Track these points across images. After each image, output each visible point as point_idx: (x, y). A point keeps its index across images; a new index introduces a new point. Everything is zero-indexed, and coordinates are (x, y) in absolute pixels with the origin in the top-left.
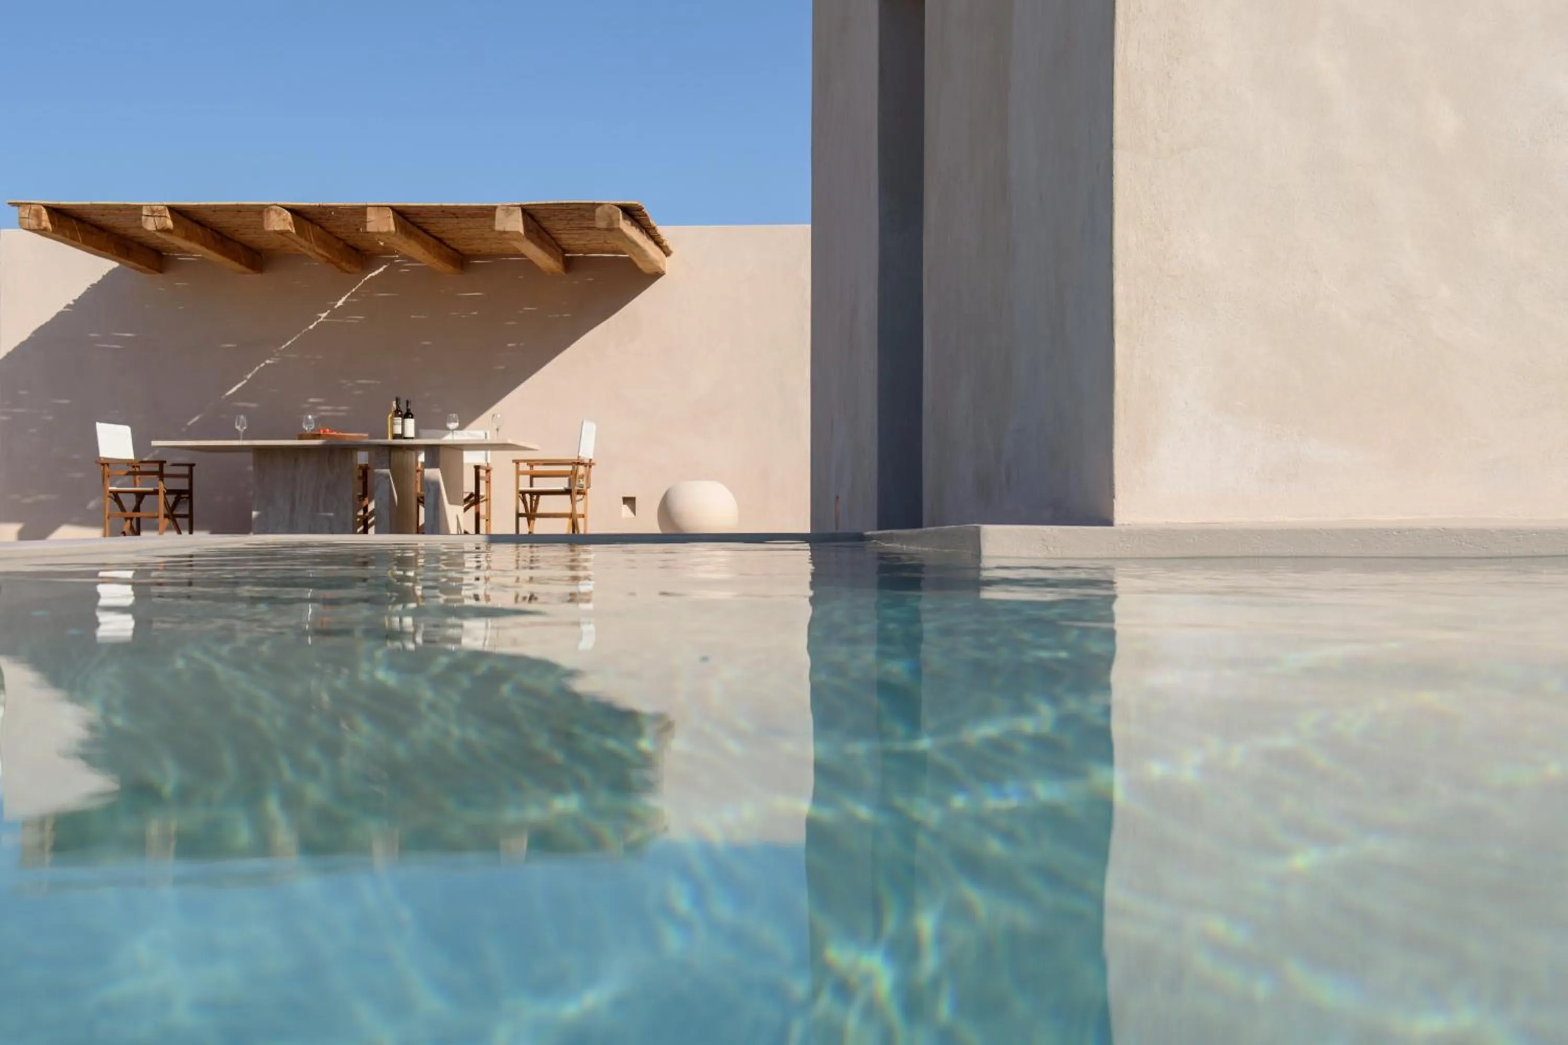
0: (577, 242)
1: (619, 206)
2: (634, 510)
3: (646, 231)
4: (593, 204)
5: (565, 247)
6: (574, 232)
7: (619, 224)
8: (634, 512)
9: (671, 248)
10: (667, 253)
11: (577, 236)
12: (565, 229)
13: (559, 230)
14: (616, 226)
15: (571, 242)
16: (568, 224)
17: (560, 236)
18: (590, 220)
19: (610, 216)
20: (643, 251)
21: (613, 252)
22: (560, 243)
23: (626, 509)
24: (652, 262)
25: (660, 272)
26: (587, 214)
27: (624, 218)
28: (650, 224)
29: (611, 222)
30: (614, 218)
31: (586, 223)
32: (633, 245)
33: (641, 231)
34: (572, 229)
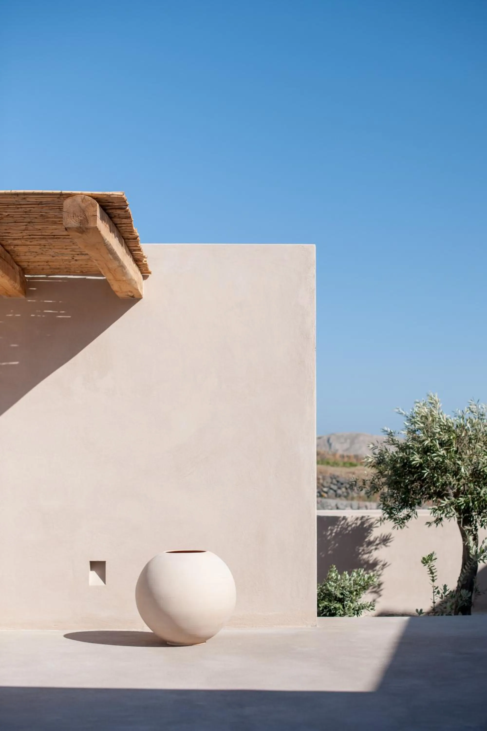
0: (38, 258)
1: (97, 199)
2: (103, 577)
3: (125, 242)
4: (61, 194)
5: (25, 264)
6: (35, 242)
7: (96, 222)
8: (105, 583)
9: (150, 269)
10: (145, 274)
11: (37, 249)
12: (22, 238)
13: (14, 239)
14: (92, 225)
15: (31, 258)
16: (26, 229)
17: (17, 248)
18: (55, 223)
19: (83, 211)
20: (122, 267)
21: (82, 273)
22: (18, 259)
23: (93, 576)
24: (130, 282)
25: (136, 296)
26: (52, 213)
27: (102, 219)
28: (132, 232)
29: (86, 220)
30: (89, 214)
31: (51, 229)
32: (111, 256)
33: (120, 241)
34: (31, 237)
